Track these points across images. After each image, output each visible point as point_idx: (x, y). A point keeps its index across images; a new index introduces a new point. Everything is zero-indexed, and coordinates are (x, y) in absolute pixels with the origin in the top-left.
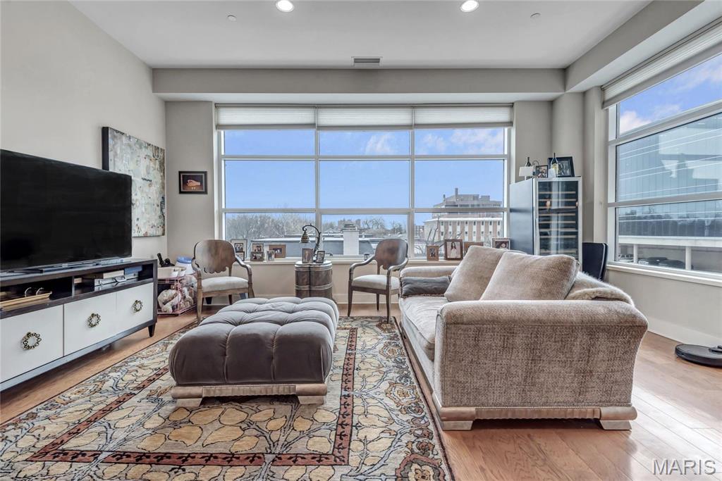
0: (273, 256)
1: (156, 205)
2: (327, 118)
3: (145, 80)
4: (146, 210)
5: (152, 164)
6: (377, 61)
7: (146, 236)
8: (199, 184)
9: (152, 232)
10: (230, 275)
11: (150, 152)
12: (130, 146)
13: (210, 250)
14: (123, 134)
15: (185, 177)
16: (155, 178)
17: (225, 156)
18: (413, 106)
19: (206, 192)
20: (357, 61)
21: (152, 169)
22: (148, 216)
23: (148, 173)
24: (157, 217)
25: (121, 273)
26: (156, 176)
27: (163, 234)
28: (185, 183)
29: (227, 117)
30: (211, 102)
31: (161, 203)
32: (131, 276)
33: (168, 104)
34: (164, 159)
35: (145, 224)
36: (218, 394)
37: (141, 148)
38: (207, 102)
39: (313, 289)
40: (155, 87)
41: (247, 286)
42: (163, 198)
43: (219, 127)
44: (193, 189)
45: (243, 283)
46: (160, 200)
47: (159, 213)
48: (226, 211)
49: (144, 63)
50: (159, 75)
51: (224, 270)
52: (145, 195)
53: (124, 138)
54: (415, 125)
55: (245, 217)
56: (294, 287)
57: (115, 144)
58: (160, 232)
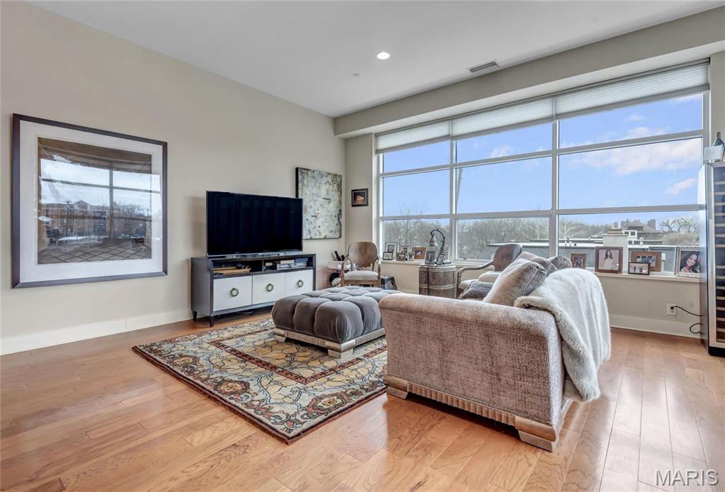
0: (413, 257)
1: (333, 216)
2: (462, 127)
3: (329, 128)
4: (325, 219)
5: (331, 187)
6: (493, 64)
7: (325, 238)
8: (363, 198)
9: (330, 235)
10: (373, 270)
11: (329, 179)
12: (314, 177)
13: (360, 250)
14: (308, 170)
15: (356, 194)
16: (333, 197)
17: (384, 174)
18: (554, 95)
19: (367, 205)
20: (472, 70)
21: (330, 191)
22: (327, 224)
23: (328, 194)
24: (334, 225)
25: (293, 261)
26: (335, 196)
27: (340, 237)
28: (355, 198)
29: (384, 143)
30: (371, 133)
31: (338, 214)
32: (302, 264)
33: (346, 141)
34: (341, 182)
35: (325, 230)
36: (296, 338)
37: (322, 177)
38: (369, 134)
39: (431, 287)
40: (336, 132)
41: (377, 279)
42: (340, 211)
43: (378, 152)
44: (360, 203)
45: (375, 276)
46: (338, 212)
47: (337, 222)
48: (384, 219)
49: (327, 116)
50: (338, 122)
51: (370, 266)
52: (325, 210)
53: (309, 172)
54: (556, 115)
55: (395, 223)
56: (417, 285)
57: (304, 178)
58: (337, 235)
